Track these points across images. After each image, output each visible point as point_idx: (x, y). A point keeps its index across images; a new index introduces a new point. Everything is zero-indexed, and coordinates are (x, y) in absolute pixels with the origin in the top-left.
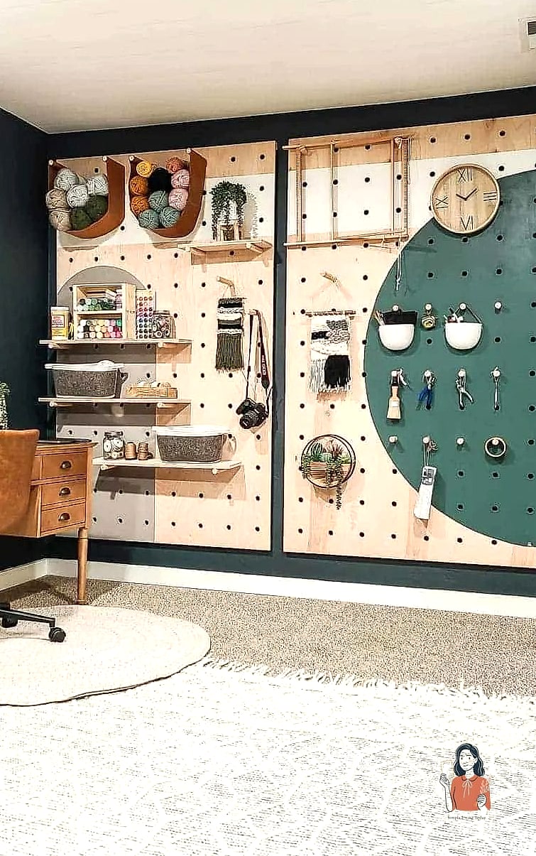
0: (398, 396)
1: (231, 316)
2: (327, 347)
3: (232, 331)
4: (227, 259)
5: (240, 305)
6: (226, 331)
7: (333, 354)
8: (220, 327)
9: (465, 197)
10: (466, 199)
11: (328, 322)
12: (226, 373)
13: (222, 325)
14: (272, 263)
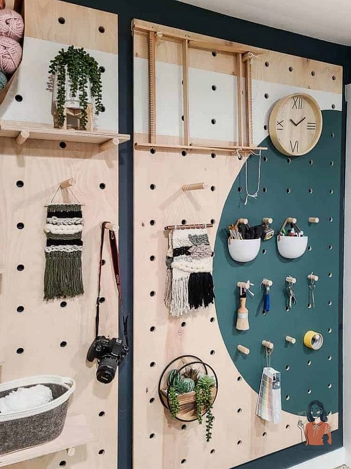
0: (246, 307)
1: (65, 227)
2: (190, 265)
3: (69, 249)
4: (55, 152)
5: (79, 214)
6: (60, 248)
7: (197, 271)
8: (50, 242)
9: (297, 123)
10: (296, 125)
11: (190, 237)
12: (57, 302)
13: (52, 240)
14: (116, 163)
